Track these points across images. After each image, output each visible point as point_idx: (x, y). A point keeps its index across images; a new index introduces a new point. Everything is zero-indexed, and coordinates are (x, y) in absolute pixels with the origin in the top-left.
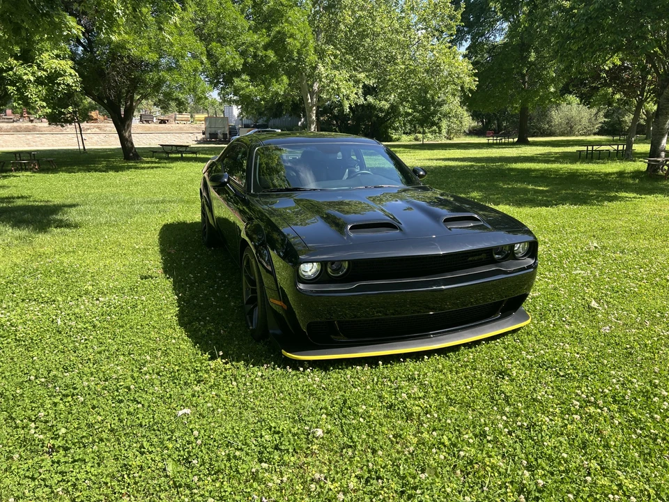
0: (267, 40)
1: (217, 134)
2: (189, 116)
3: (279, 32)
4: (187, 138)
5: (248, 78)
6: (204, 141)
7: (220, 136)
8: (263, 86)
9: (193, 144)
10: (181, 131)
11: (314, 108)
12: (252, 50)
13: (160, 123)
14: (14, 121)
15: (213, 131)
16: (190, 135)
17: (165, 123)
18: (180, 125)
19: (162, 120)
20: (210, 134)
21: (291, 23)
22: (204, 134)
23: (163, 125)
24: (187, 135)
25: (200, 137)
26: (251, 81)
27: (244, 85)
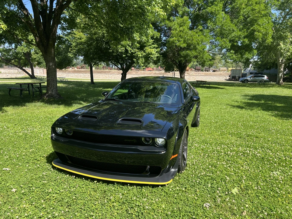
0: (246, 34)
1: (236, 77)
2: (226, 69)
3: (252, 30)
4: (222, 78)
5: (234, 52)
6: (229, 80)
7: (237, 78)
8: (240, 55)
9: (224, 81)
10: (221, 75)
11: (283, 65)
12: (237, 39)
13: (213, 72)
14: (160, 71)
15: (234, 75)
16: (224, 77)
17: (215, 71)
18: (221, 73)
19: (214, 70)
20: (232, 77)
21: (259, 25)
22: (229, 76)
23: (214, 72)
24: (223, 77)
25: (228, 78)
26: (235, 53)
27: (231, 55)
